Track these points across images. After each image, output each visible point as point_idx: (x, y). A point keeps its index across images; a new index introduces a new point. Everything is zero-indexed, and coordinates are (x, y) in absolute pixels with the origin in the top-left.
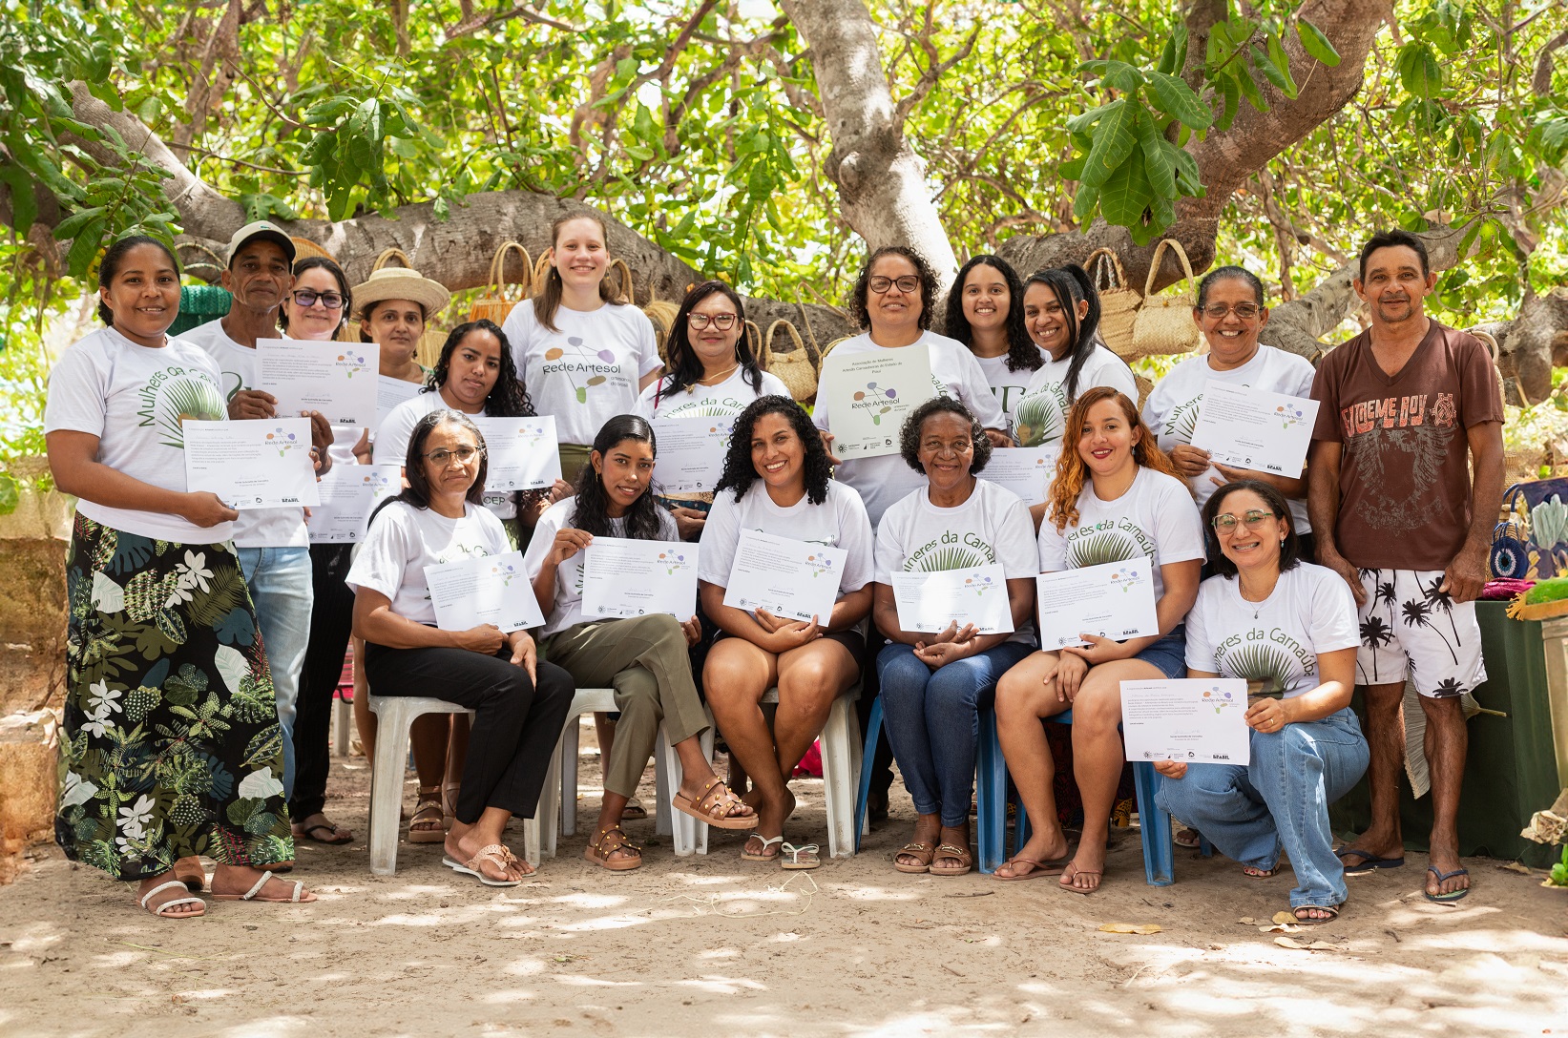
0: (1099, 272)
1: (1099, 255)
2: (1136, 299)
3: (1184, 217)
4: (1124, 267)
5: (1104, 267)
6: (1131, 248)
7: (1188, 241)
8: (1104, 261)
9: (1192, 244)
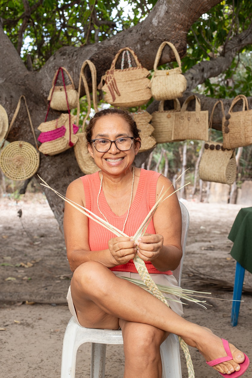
0: (123, 59)
1: (122, 52)
2: (146, 72)
3: (175, 30)
4: (138, 56)
5: (126, 57)
6: (142, 47)
7: (177, 42)
8: (126, 53)
9: (179, 44)
